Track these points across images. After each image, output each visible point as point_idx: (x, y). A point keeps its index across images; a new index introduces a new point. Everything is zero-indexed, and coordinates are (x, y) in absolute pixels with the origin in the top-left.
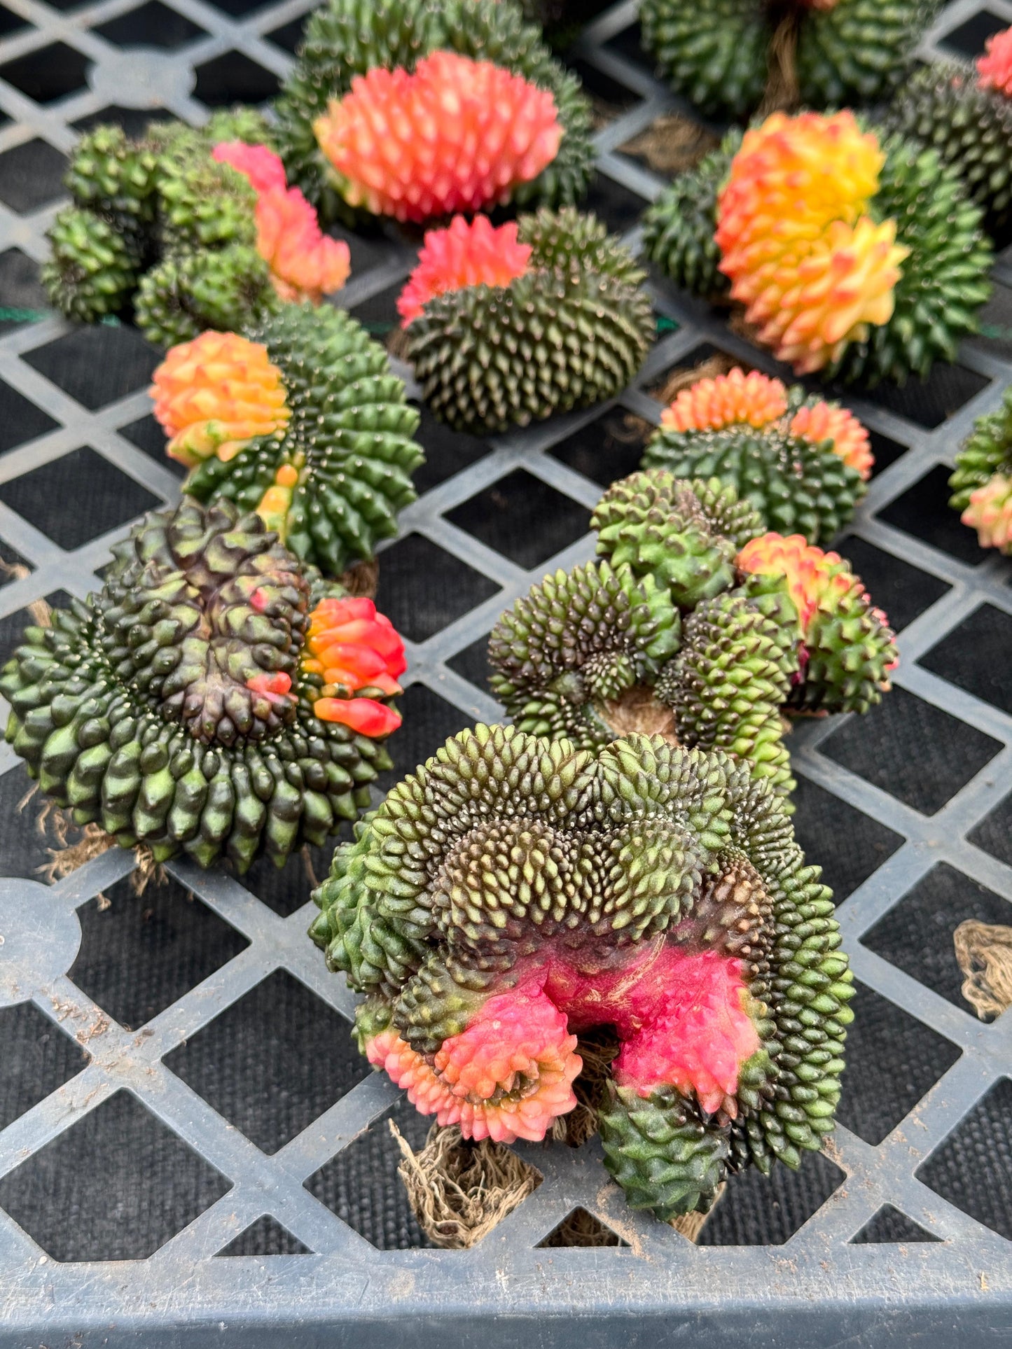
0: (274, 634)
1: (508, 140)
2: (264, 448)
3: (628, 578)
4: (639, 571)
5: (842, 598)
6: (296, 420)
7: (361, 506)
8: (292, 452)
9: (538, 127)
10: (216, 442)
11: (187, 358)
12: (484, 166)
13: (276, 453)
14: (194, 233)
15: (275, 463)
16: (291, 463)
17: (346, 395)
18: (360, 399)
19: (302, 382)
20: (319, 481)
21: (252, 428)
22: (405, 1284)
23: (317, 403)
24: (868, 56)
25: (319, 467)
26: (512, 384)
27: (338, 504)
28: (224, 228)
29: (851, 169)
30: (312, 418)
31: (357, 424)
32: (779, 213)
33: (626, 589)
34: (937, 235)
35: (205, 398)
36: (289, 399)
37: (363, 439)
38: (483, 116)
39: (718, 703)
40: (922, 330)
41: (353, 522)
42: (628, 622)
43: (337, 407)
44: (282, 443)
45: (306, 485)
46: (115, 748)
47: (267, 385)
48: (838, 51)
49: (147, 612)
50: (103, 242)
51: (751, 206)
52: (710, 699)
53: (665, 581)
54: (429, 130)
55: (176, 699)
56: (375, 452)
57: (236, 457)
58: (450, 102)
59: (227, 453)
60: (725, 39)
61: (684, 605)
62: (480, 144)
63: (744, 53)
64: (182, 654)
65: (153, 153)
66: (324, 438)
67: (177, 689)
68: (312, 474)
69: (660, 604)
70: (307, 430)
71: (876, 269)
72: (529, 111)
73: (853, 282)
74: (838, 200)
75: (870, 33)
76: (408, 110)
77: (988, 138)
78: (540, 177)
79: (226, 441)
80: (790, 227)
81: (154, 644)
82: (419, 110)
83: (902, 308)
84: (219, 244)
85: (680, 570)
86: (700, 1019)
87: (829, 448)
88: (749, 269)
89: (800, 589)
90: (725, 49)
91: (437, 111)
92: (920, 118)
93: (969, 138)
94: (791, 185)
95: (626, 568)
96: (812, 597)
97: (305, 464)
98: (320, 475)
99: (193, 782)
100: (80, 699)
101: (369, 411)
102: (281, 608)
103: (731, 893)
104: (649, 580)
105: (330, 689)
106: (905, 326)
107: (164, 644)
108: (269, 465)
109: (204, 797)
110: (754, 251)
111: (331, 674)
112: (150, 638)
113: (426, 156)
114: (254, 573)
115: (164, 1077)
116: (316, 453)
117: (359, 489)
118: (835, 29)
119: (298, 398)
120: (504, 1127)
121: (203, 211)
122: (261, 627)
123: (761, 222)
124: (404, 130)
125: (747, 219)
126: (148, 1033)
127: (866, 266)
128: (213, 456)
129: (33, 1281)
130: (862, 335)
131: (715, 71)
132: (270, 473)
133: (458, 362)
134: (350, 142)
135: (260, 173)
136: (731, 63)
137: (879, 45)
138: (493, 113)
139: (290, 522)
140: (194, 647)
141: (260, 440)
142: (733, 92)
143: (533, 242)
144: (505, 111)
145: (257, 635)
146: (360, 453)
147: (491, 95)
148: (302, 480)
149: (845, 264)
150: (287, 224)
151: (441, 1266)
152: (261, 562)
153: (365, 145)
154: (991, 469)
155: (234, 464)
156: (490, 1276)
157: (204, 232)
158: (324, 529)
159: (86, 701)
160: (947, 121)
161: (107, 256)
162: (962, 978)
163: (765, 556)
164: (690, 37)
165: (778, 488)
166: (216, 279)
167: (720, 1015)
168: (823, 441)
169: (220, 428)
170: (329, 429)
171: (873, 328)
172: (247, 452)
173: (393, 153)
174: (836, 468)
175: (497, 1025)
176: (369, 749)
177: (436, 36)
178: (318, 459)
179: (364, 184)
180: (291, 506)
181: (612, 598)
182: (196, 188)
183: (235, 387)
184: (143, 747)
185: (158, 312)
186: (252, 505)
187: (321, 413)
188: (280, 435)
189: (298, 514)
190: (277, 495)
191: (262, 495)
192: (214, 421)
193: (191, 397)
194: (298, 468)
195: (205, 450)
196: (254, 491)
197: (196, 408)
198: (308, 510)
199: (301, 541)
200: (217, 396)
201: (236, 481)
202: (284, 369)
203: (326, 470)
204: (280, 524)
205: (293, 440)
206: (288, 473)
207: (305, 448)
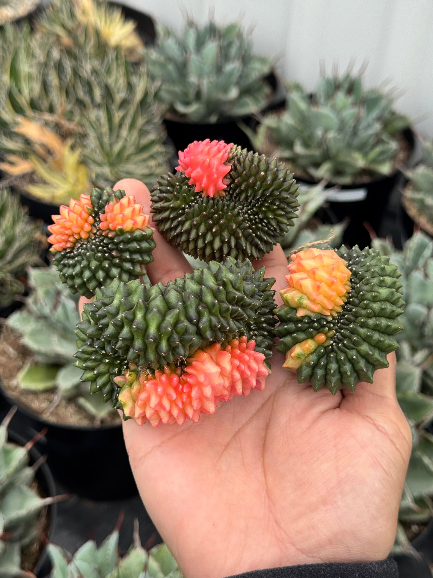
2: (318, 321)
6: (342, 315)
7: (342, 375)
8: (330, 329)
10: (300, 306)
11: (314, 258)
13: (324, 326)
15: (318, 331)
16: (325, 334)
17: (372, 322)
18: (376, 329)
19: (356, 301)
20: (333, 350)
21: (319, 309)
23: (356, 315)
25: (337, 344)
27: (333, 366)
30: (350, 321)
31: (367, 339)
35: (308, 284)
36: (346, 303)
37: (365, 347)
41: (334, 380)
43: (363, 325)
44: (328, 322)
45: (326, 348)
56: (366, 357)
57: (304, 317)
59: (300, 313)
66: (348, 333)
68: (332, 345)
70: (343, 324)
79: (304, 308)
97: (332, 338)
98: (335, 347)
101: (376, 337)
108: (315, 329)
116: (340, 337)
117: (347, 367)
119: (350, 306)
128: (295, 309)
132: (315, 333)
139: (307, 360)
141: (319, 316)
146: (358, 352)
148: (326, 345)
155: (300, 320)
158: (320, 372)
169: (305, 301)
170: (353, 332)
172: (309, 317)
178: (340, 341)
180: (312, 353)
183: (324, 288)
186: (297, 341)
187: (354, 322)
188: (330, 319)
189: (312, 359)
190: (310, 345)
191: (304, 340)
192: (305, 297)
193: (303, 279)
194: (327, 338)
195: (293, 305)
196: (302, 336)
197: (301, 286)
198: (319, 360)
199: (306, 371)
200: (313, 287)
201: (296, 326)
202: (353, 288)
203: (339, 348)
204: (303, 358)
205: (334, 324)
206: (322, 337)
207: (337, 332)
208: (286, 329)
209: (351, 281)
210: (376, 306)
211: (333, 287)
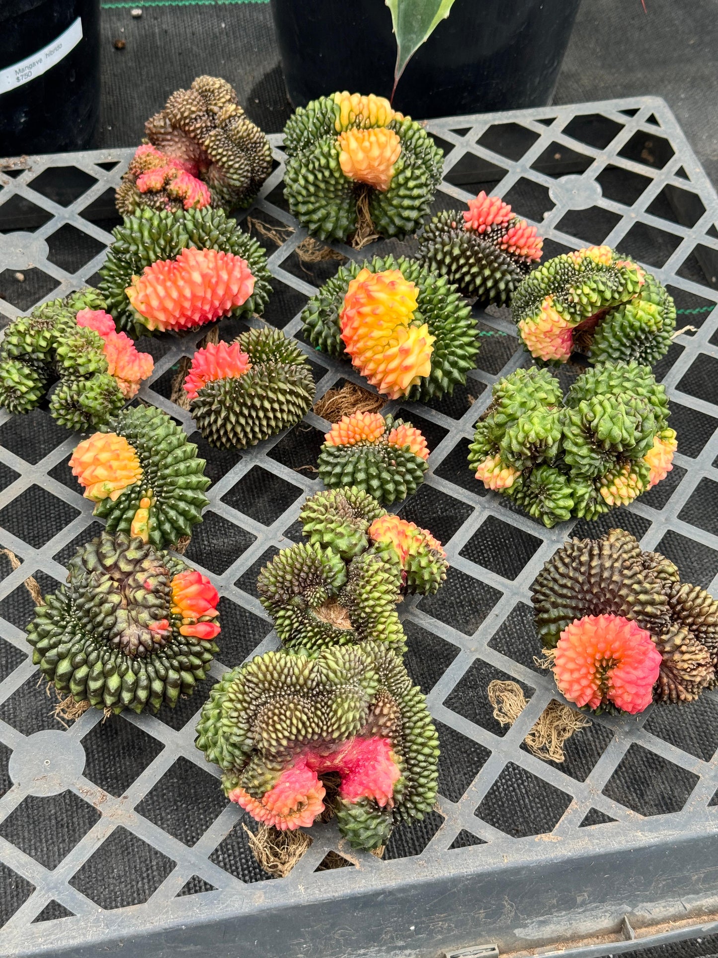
0: (158, 602)
1: (228, 288)
2: (133, 491)
3: (320, 551)
4: (324, 546)
5: (419, 547)
6: (146, 473)
7: (183, 513)
8: (146, 490)
9: (243, 279)
10: (109, 492)
11: (88, 450)
12: (217, 303)
13: (139, 492)
14: (76, 371)
15: (139, 498)
16: (146, 497)
17: (169, 460)
18: (177, 461)
19: (147, 454)
20: (162, 504)
21: (125, 482)
22: (260, 897)
23: (156, 464)
24: (406, 213)
25: (161, 496)
26: (248, 429)
27: (172, 514)
28: (92, 367)
29: (403, 303)
30: (155, 472)
31: (177, 474)
32: (371, 327)
33: (319, 557)
34: (449, 324)
35: (101, 472)
36: (141, 462)
37: (181, 481)
38: (214, 280)
39: (367, 610)
40: (447, 374)
41: (181, 521)
42: (322, 572)
43: (166, 467)
44: (140, 487)
45: (155, 506)
46: (91, 667)
47: (130, 459)
48: (391, 212)
49: (97, 600)
50: (27, 377)
51: (356, 324)
52: (364, 607)
53: (337, 550)
54: (188, 293)
55: (117, 640)
56: (188, 486)
57: (119, 498)
58: (197, 277)
59: (115, 497)
60: (333, 210)
61: (347, 559)
62: (214, 292)
63: (342, 213)
64: (116, 618)
65: (48, 330)
66: (161, 482)
67: (116, 635)
68: (158, 500)
69: (336, 562)
70: (152, 478)
71: (421, 351)
72: (237, 274)
73: (410, 361)
74: (399, 316)
75: (407, 202)
76: (175, 283)
77: (472, 261)
78: (247, 302)
79: (114, 491)
80: (376, 333)
81: (102, 615)
82: (181, 283)
83: (436, 364)
84: (90, 376)
85: (343, 544)
86: (374, 768)
87: (408, 450)
88: (360, 353)
89: (400, 546)
90: (333, 214)
91: (190, 282)
92: (436, 251)
93: (462, 261)
94: (374, 313)
95: (318, 545)
96: (405, 548)
97: (153, 496)
98: (161, 500)
99: (130, 678)
100: (70, 645)
101: (182, 466)
102: (159, 588)
103: (382, 710)
104: (329, 550)
105: (186, 621)
106: (439, 373)
107: (107, 615)
108: (135, 499)
109: (136, 684)
110: (360, 345)
111: (186, 613)
112: (101, 612)
113: (187, 305)
114: (143, 570)
115: (138, 818)
116: (158, 489)
117: (182, 505)
118: (389, 201)
119: (146, 462)
120: (295, 824)
121: (80, 361)
122: (152, 599)
123: (361, 331)
124: (175, 295)
125: (356, 329)
126: (125, 798)
127: (416, 351)
128: (108, 498)
129: (97, 920)
130: (419, 382)
131: (329, 226)
132: (137, 502)
133: (220, 422)
134: (146, 301)
135: (104, 329)
136: (338, 219)
137: (412, 208)
138: (219, 277)
139: (150, 526)
140: (121, 614)
141: (130, 488)
142: (340, 234)
143: (249, 351)
144: (225, 276)
145: (150, 604)
146: (180, 488)
147: (216, 269)
148: (153, 504)
149: (405, 352)
150: (120, 352)
151: (274, 886)
152: (146, 564)
153: (155, 303)
154: (486, 454)
155: (119, 502)
156: (296, 888)
157: (82, 370)
158: (167, 527)
159: (73, 645)
160: (450, 253)
161: (31, 384)
162: (493, 709)
163: (381, 531)
164: (314, 211)
165: (386, 475)
166: (92, 394)
167: (382, 764)
168: (405, 446)
169: (110, 486)
170: (164, 477)
171: (423, 379)
172: (124, 494)
173: (170, 305)
174: (412, 460)
175: (288, 784)
176: (208, 645)
177: (184, 237)
178: (161, 492)
179: (156, 319)
180: (149, 518)
181: (313, 562)
182: (76, 348)
183: (115, 464)
184: (104, 664)
185: (62, 412)
186: (130, 521)
187: (158, 470)
188: (139, 483)
189: (153, 521)
190: (143, 513)
191: (134, 515)
192: (107, 482)
193: (93, 471)
194: (150, 498)
195: (103, 496)
196: (130, 513)
197: (97, 477)
198: (158, 519)
199: (157, 535)
200: (106, 470)
201: (120, 510)
202: (136, 448)
203: (165, 498)
204: (145, 528)
205: (146, 484)
206: (146, 501)
207: (152, 488)
208: (114, 519)
209: (130, 444)
210: (163, 446)
211: (121, 457)
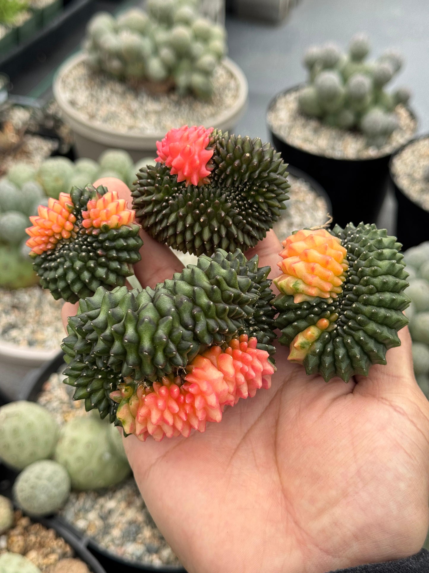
2: (318, 305)
6: (343, 296)
7: (352, 360)
8: (332, 312)
10: (296, 292)
11: (305, 239)
13: (325, 310)
15: (321, 315)
16: (328, 318)
17: (375, 298)
18: (380, 304)
19: (356, 278)
20: (338, 335)
21: (317, 292)
23: (358, 294)
25: (342, 327)
27: (341, 352)
30: (352, 301)
31: (372, 317)
35: (301, 267)
36: (345, 283)
37: (371, 326)
41: (344, 365)
43: (366, 303)
44: (329, 305)
45: (330, 333)
56: (374, 336)
57: (302, 303)
59: (298, 300)
66: (351, 314)
68: (336, 329)
70: (345, 305)
79: (301, 293)
97: (336, 322)
98: (340, 331)
108: (316, 314)
116: (344, 319)
117: (356, 350)
119: (350, 285)
128: (291, 297)
132: (316, 318)
139: (312, 349)
141: (319, 300)
146: (365, 332)
148: (330, 329)
155: (299, 307)
158: (328, 360)
169: (301, 286)
170: (357, 312)
172: (308, 303)
178: (345, 323)
180: (317, 340)
183: (319, 269)
186: (298, 330)
187: (357, 301)
188: (331, 301)
189: (317, 347)
190: (313, 332)
191: (305, 328)
192: (299, 281)
193: (295, 263)
194: (331, 322)
195: (289, 292)
196: (302, 324)
197: (294, 270)
198: (324, 347)
199: (313, 361)
200: (307, 269)
201: (295, 314)
202: (351, 266)
203: (344, 331)
204: (307, 347)
205: (336, 307)
206: (325, 322)
207: (340, 314)
208: (286, 319)
209: (347, 258)
210: (378, 281)
211: (329, 266)
